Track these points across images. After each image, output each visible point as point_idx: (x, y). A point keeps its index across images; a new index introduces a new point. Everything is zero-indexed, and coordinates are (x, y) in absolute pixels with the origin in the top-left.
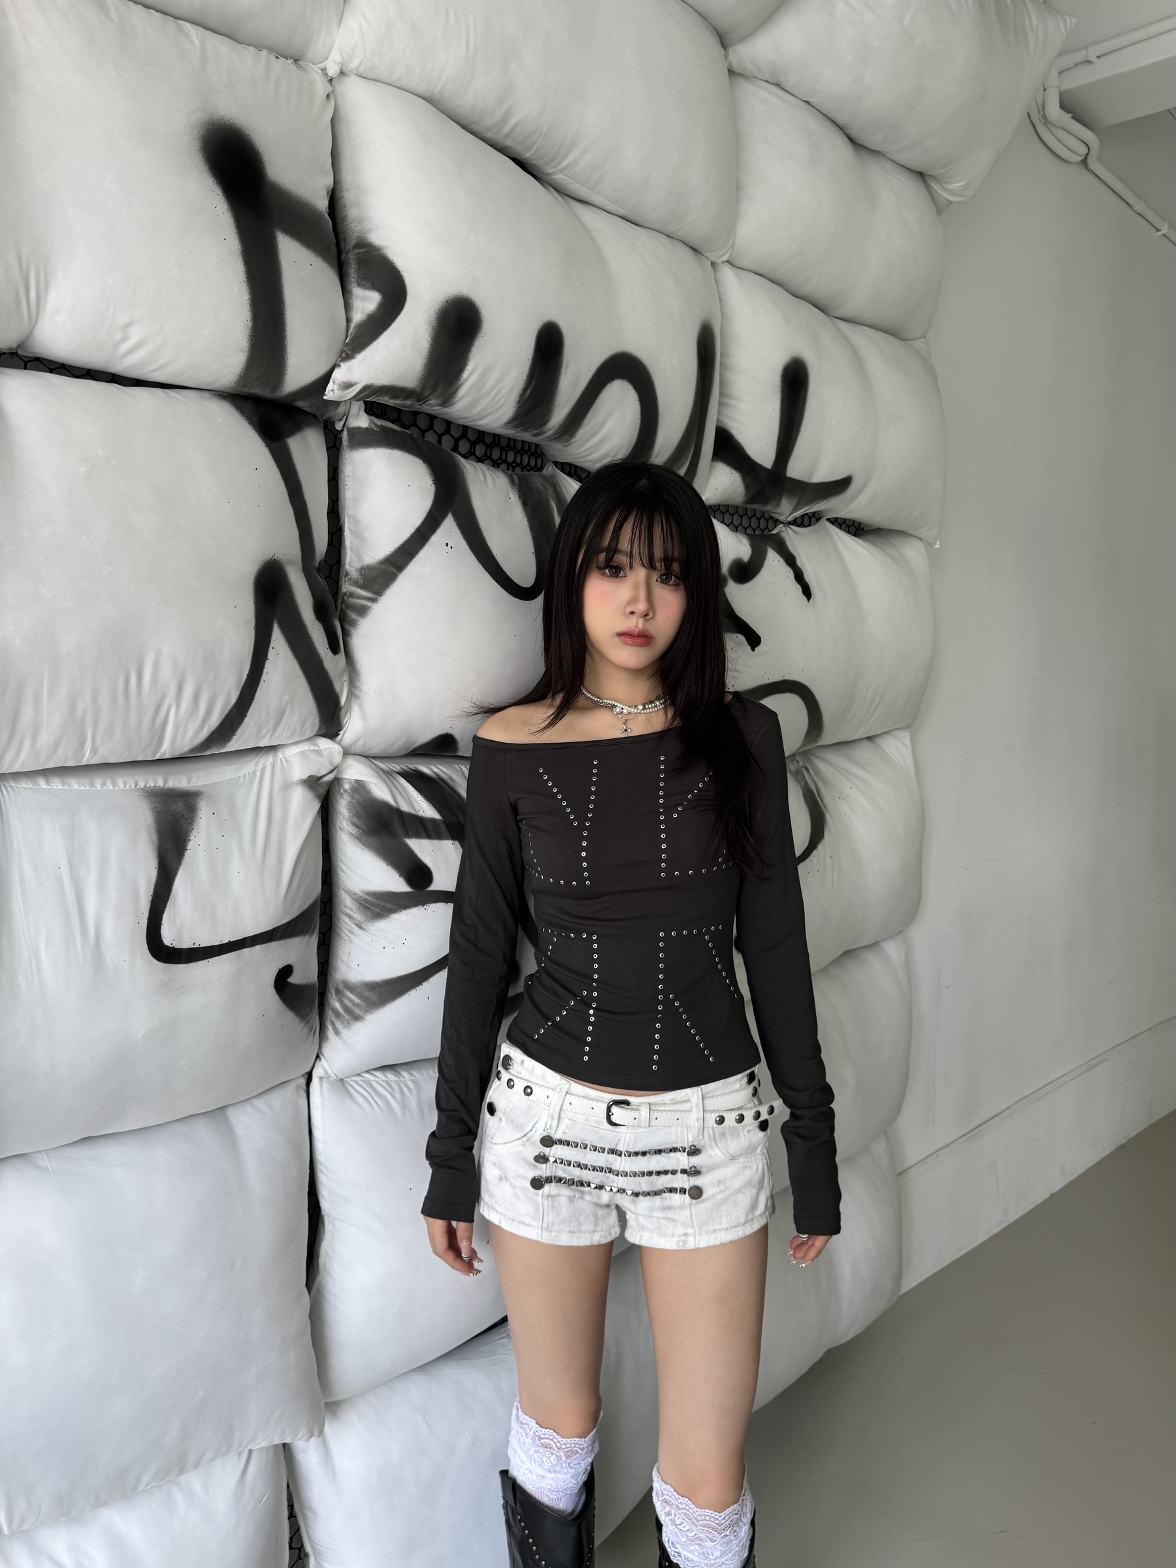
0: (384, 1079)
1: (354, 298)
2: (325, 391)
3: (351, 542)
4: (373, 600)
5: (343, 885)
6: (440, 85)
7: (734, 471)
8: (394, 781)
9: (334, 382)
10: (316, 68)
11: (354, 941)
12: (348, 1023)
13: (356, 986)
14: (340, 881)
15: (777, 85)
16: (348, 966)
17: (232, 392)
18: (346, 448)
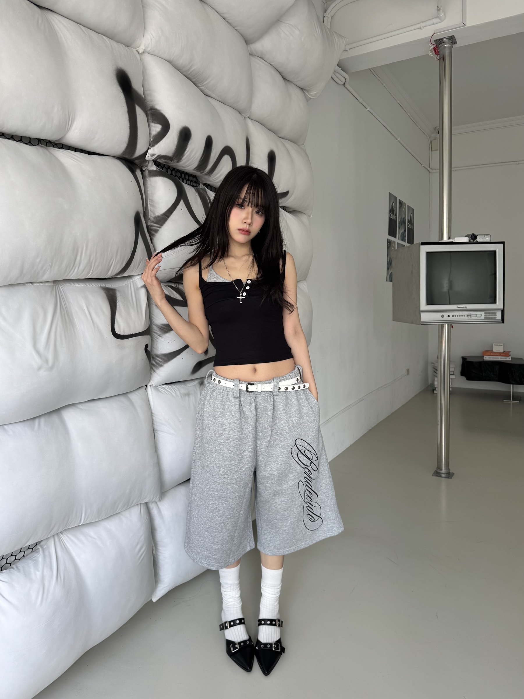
1: (151, 126)
3: (150, 209)
4: (160, 228)
5: (153, 323)
6: (173, 57)
8: (168, 288)
10: (134, 50)
11: (158, 341)
12: (157, 368)
13: (160, 355)
14: (153, 320)
15: (261, 58)
16: (156, 349)
17: (119, 157)
18: (147, 177)
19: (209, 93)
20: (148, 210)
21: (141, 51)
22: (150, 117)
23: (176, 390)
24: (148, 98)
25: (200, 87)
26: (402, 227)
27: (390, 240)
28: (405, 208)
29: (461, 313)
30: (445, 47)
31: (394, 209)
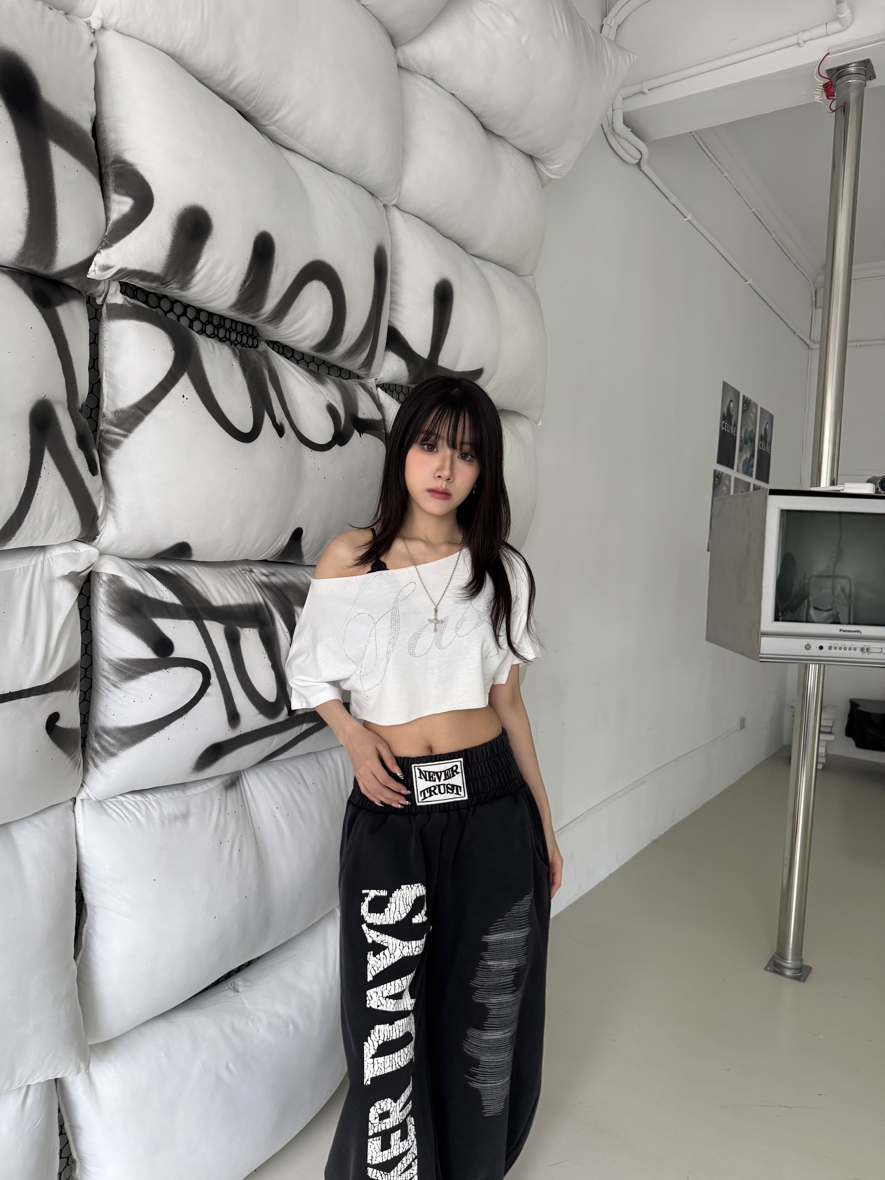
0: (133, 799)
1: (112, 201)
2: (89, 271)
4: (125, 436)
5: (102, 654)
7: (400, 359)
8: (143, 575)
9: (95, 265)
11: (110, 697)
12: (105, 758)
13: (112, 731)
14: (100, 651)
15: (432, 79)
16: (105, 716)
18: (104, 319)
20: (103, 395)
26: (748, 447)
27: (720, 471)
28: (755, 412)
29: (848, 644)
30: (849, 85)
31: (733, 413)
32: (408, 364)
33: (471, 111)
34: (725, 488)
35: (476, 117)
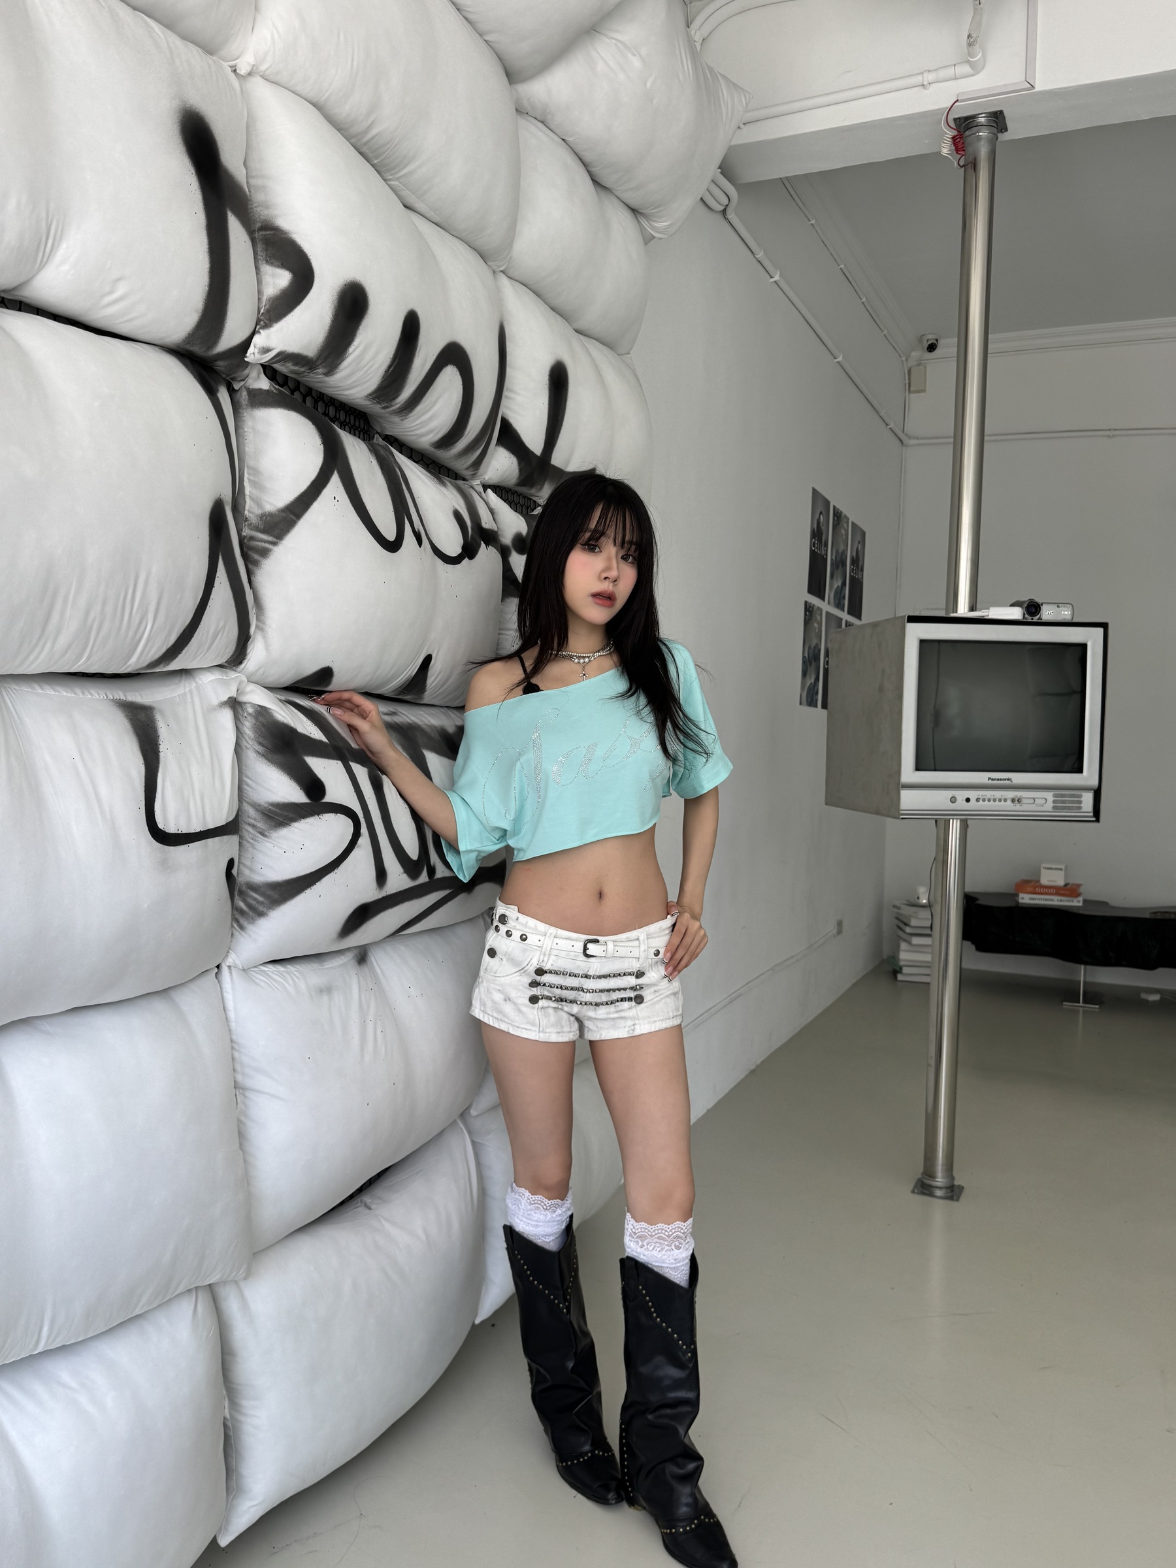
1: (263, 273)
2: (246, 353)
3: (250, 492)
4: (275, 544)
5: (246, 798)
6: (327, 94)
7: (512, 456)
8: (287, 707)
9: (255, 347)
11: (256, 847)
12: (252, 919)
13: (260, 887)
15: (542, 122)
16: (251, 870)
17: (174, 347)
18: (245, 406)
19: (412, 200)
20: (244, 495)
21: (243, 71)
22: (260, 247)
23: (298, 978)
24: (258, 197)
25: (389, 183)
26: (839, 573)
27: (811, 603)
28: (846, 528)
29: (998, 794)
30: (979, 138)
31: (823, 528)
32: (520, 463)
33: (580, 159)
34: (816, 625)
35: (584, 165)
